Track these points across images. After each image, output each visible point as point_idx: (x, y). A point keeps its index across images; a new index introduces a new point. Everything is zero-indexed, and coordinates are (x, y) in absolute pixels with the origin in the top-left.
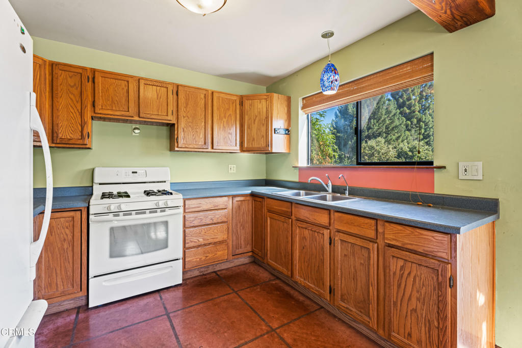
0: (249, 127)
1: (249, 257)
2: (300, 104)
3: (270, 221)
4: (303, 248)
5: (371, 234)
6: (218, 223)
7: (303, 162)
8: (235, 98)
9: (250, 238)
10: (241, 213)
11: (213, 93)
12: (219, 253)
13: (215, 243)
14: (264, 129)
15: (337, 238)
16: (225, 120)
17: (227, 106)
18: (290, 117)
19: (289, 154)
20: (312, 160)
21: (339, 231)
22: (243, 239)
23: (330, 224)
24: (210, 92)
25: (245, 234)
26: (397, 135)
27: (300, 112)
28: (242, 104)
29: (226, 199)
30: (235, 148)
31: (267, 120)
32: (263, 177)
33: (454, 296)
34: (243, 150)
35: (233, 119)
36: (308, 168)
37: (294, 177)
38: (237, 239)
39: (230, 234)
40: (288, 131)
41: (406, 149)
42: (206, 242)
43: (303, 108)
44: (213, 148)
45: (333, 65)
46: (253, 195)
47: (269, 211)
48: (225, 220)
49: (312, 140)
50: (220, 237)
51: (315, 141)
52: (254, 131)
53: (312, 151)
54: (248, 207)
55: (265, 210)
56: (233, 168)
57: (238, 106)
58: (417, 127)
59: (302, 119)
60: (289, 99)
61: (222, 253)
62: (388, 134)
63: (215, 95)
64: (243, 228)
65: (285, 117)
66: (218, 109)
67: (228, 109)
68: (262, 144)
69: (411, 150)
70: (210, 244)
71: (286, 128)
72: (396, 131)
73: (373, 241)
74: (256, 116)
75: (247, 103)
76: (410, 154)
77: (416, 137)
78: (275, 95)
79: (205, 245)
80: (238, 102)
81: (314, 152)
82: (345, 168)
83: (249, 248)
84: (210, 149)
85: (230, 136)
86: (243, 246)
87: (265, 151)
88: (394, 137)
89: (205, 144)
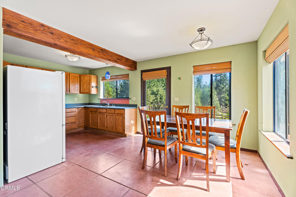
0: (83, 85)
1: (84, 127)
2: (101, 79)
3: (91, 115)
4: (100, 119)
5: (114, 112)
6: (73, 116)
7: (102, 97)
8: (77, 75)
9: (84, 121)
10: (81, 113)
11: (69, 74)
12: (73, 126)
13: (72, 123)
14: (88, 86)
15: (108, 114)
16: (74, 83)
17: (75, 78)
18: (98, 83)
19: (97, 94)
20: (105, 96)
21: (108, 113)
22: (81, 122)
23: (106, 112)
24: (68, 73)
25: (82, 120)
26: (154, 84)
27: (101, 81)
28: (80, 77)
29: (75, 109)
30: (78, 92)
31: (90, 83)
32: (88, 102)
33: (125, 120)
34: (80, 93)
35: (77, 82)
36: (104, 99)
37: (99, 102)
38: (79, 122)
39: (77, 120)
40: (97, 87)
41: (155, 91)
42: (69, 122)
43: (102, 80)
44: (69, 92)
45: (109, 72)
46: (85, 107)
47: (90, 111)
48: (75, 115)
49: (105, 90)
50: (73, 121)
51: (106, 91)
52: (85, 87)
53: (105, 93)
54: (83, 111)
55: (89, 112)
56: (76, 99)
57: (79, 78)
58: (162, 81)
59: (102, 83)
60: (97, 77)
61: (74, 126)
62: (150, 83)
63: (70, 74)
64: (81, 118)
65: (96, 82)
66: (71, 79)
67: (75, 79)
68: (88, 91)
69: (157, 91)
70: (70, 123)
71: (96, 86)
72: (153, 82)
73: (114, 114)
74: (86, 82)
75: (82, 77)
76: (157, 93)
77: (161, 85)
78: (92, 75)
79: (68, 123)
80: (79, 77)
81: (106, 94)
82: (114, 99)
83: (83, 125)
84: (68, 93)
85: (76, 88)
86: (81, 124)
87: (89, 93)
88: (152, 85)
89: (67, 91)
